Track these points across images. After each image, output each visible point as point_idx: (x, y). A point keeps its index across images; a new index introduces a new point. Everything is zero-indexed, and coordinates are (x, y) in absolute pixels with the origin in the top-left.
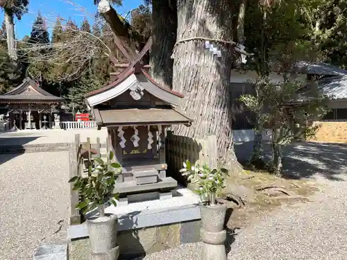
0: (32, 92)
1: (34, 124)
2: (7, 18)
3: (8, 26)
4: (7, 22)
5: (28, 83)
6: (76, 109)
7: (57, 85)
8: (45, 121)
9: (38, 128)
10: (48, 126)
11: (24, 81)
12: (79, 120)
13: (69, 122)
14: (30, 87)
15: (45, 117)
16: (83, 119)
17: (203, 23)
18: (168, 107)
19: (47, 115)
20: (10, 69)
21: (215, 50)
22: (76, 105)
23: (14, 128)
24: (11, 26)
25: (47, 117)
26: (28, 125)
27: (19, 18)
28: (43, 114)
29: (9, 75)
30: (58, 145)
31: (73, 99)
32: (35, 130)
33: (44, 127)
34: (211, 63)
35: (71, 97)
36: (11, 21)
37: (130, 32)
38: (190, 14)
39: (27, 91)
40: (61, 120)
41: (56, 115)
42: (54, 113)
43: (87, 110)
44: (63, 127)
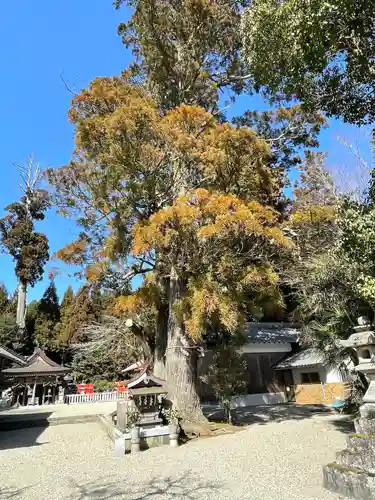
0: (41, 364)
1: (37, 399)
2: (21, 286)
3: (21, 294)
4: (21, 290)
5: (38, 355)
6: (80, 379)
7: (61, 352)
8: (49, 396)
9: (40, 403)
11: (35, 353)
12: (83, 392)
13: (73, 395)
14: (39, 358)
15: (49, 391)
16: (87, 391)
18: (160, 386)
19: (52, 388)
20: (17, 338)
21: (186, 353)
23: (16, 405)
24: (24, 293)
26: (31, 401)
27: (33, 286)
28: (48, 387)
29: (14, 344)
31: (76, 367)
32: (38, 406)
34: (184, 359)
35: (73, 364)
36: (25, 290)
37: (143, 332)
39: (36, 362)
41: (60, 388)
42: (58, 385)
43: (91, 379)
44: (67, 401)
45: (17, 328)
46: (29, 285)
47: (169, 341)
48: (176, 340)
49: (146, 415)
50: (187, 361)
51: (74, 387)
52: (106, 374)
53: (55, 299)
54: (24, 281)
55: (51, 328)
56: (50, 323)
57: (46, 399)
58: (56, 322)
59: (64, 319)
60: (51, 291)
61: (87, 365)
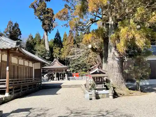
0: (57, 65)
1: (57, 78)
2: (45, 33)
3: (46, 36)
6: (73, 71)
7: (65, 60)
9: (59, 80)
10: (63, 79)
11: (54, 60)
12: (75, 76)
13: (71, 77)
14: (56, 63)
16: (76, 76)
17: (114, 53)
18: (105, 73)
19: (62, 74)
20: (47, 55)
21: (117, 59)
22: (73, 69)
23: (50, 80)
24: (47, 36)
25: (62, 75)
26: (55, 79)
27: (50, 33)
28: (61, 74)
29: (46, 57)
30: (72, 85)
31: (71, 66)
32: (58, 81)
33: (61, 79)
34: (116, 62)
36: (47, 34)
37: (97, 50)
38: (111, 51)
39: (55, 64)
40: (68, 76)
42: (65, 73)
43: (78, 71)
44: (69, 79)
45: (46, 51)
46: (48, 33)
47: (109, 54)
48: (112, 54)
49: (98, 85)
50: (118, 63)
51: (71, 74)
52: (84, 69)
53: (60, 38)
54: (46, 31)
55: (60, 50)
56: (59, 48)
57: (61, 78)
58: (61, 48)
59: (64, 47)
60: (58, 35)
61: (76, 66)
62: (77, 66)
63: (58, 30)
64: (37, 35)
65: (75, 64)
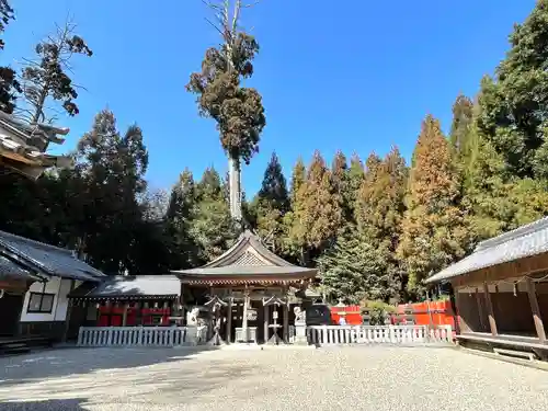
1: (253, 330)
3: (233, 173)
4: (232, 169)
5: (247, 242)
6: (333, 297)
8: (276, 325)
9: (260, 340)
10: (281, 335)
14: (250, 249)
22: (330, 289)
24: (236, 173)
25: (280, 315)
26: (242, 333)
27: (248, 163)
31: (324, 278)
32: (255, 344)
33: (274, 338)
36: (237, 166)
39: (245, 257)
40: (309, 321)
41: (297, 310)
42: (293, 306)
43: (351, 298)
44: (313, 339)
46: (242, 162)
51: (323, 309)
52: (376, 291)
53: (281, 179)
54: (235, 152)
56: (277, 212)
57: (271, 331)
58: (286, 211)
59: (296, 207)
60: (274, 171)
61: (341, 275)
62: (349, 277)
63: (274, 154)
64: (208, 172)
65: (338, 269)
